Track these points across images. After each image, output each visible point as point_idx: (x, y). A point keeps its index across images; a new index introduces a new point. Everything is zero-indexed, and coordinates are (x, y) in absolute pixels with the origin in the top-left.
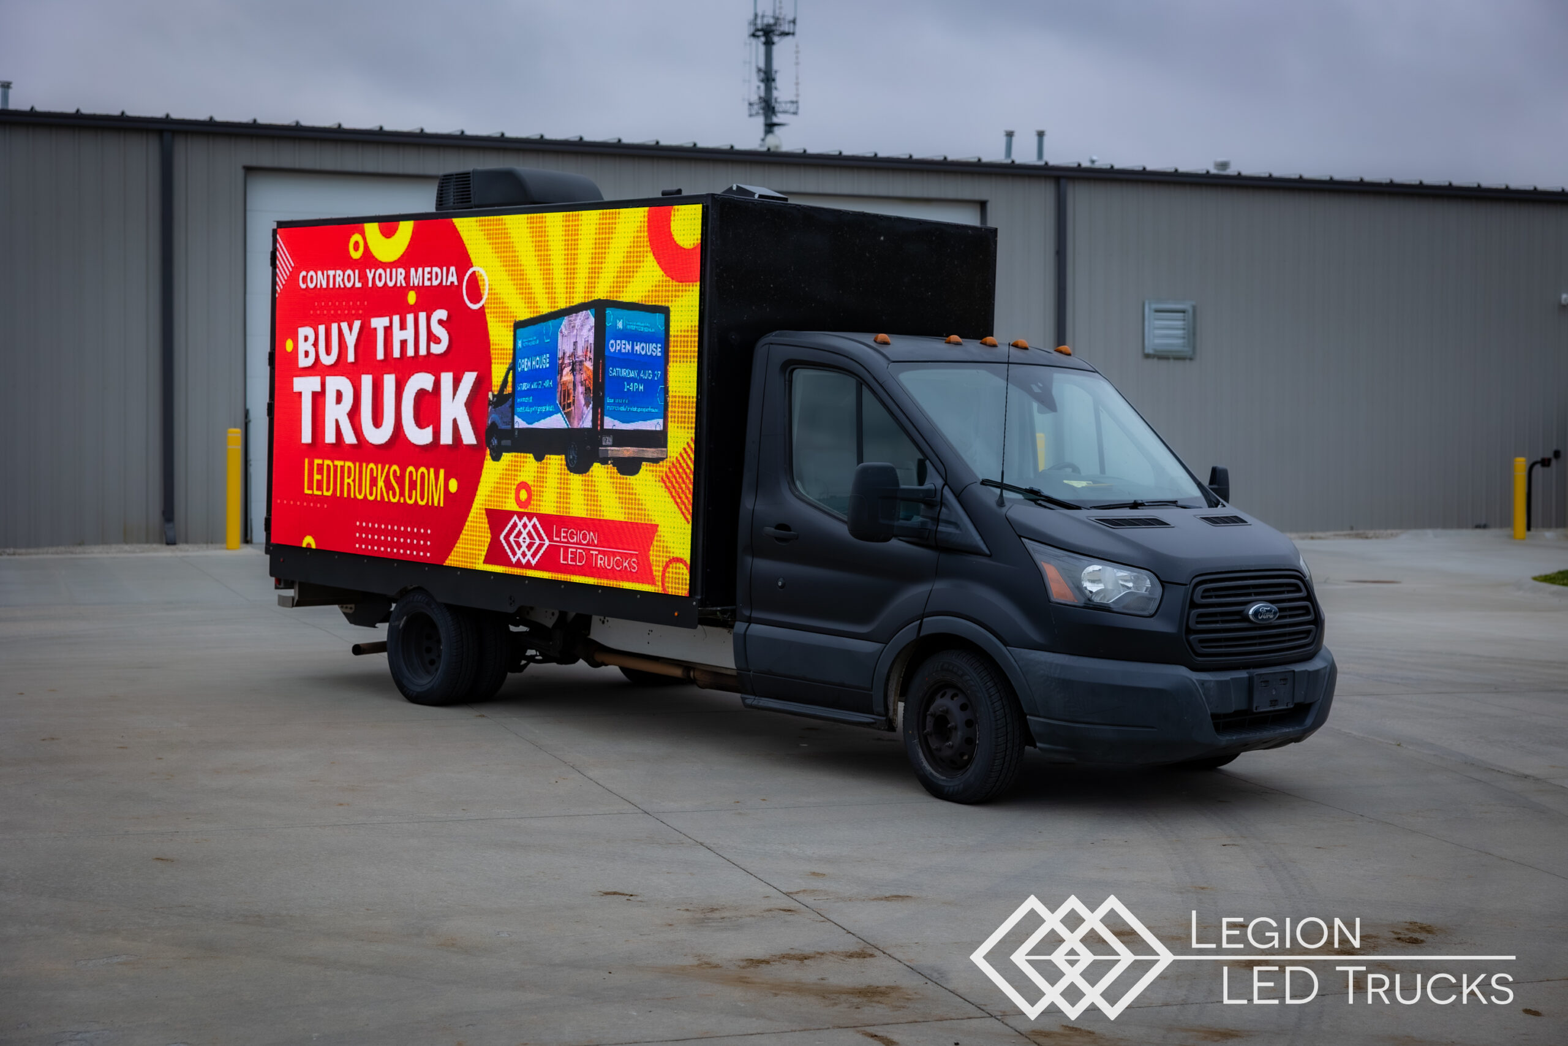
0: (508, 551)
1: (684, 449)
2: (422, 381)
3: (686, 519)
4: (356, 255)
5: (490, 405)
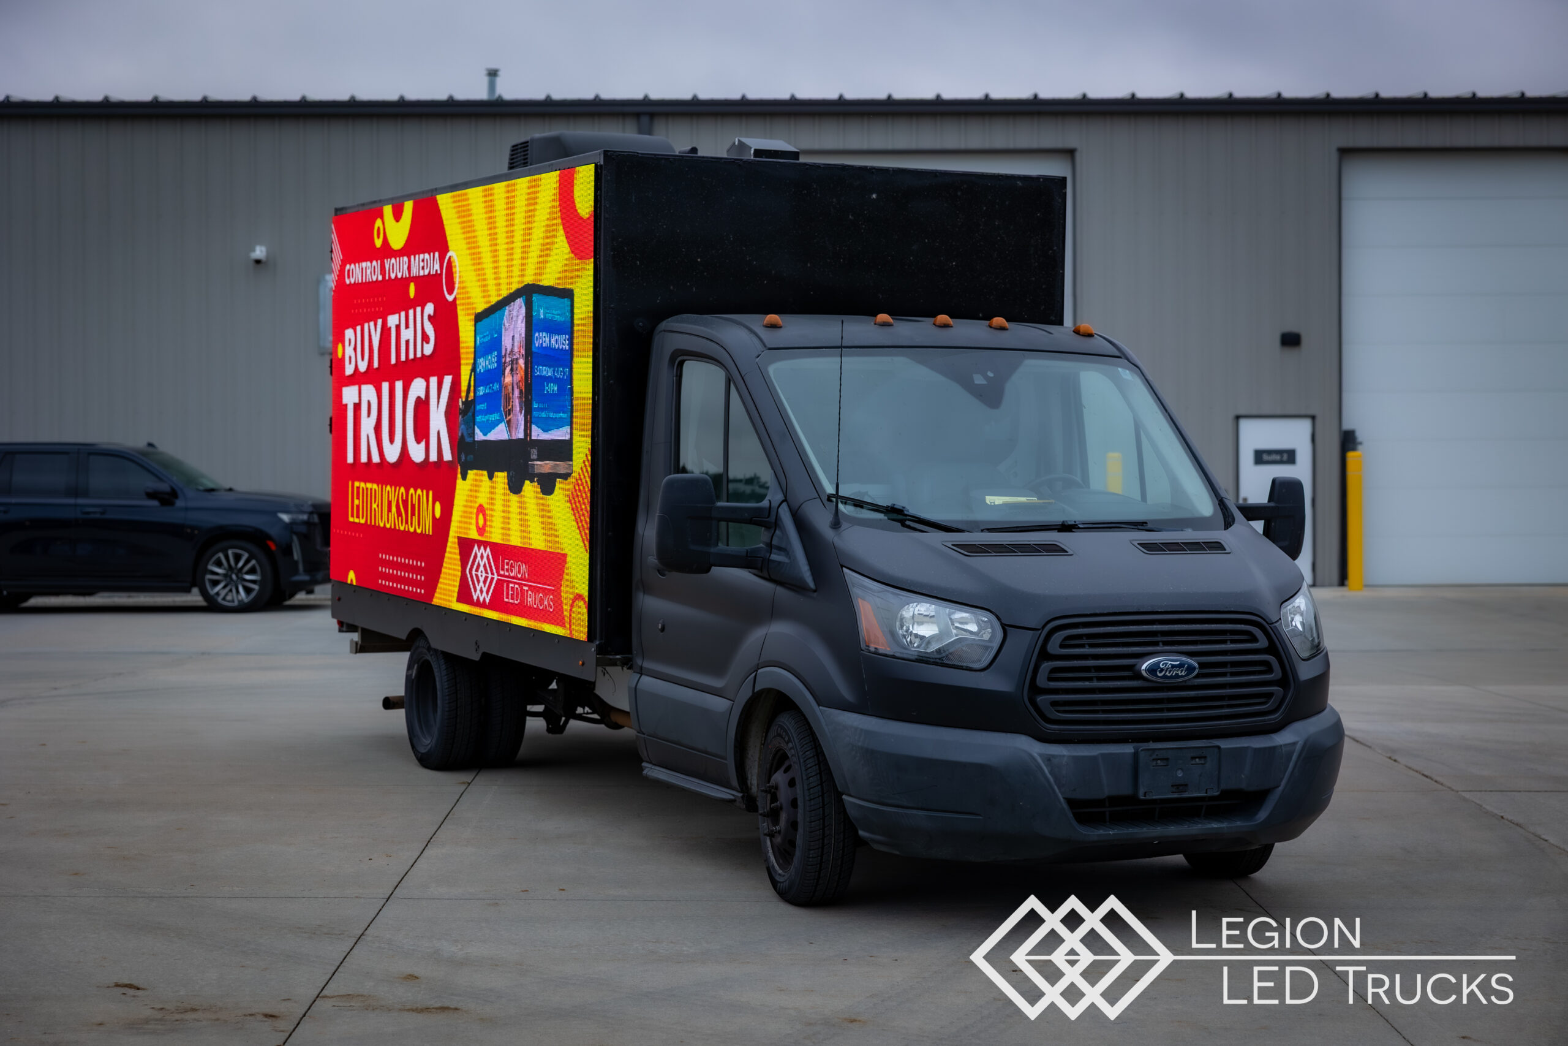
0: (472, 586)
1: (584, 462)
2: (418, 387)
3: (585, 547)
4: (378, 243)
5: (460, 414)
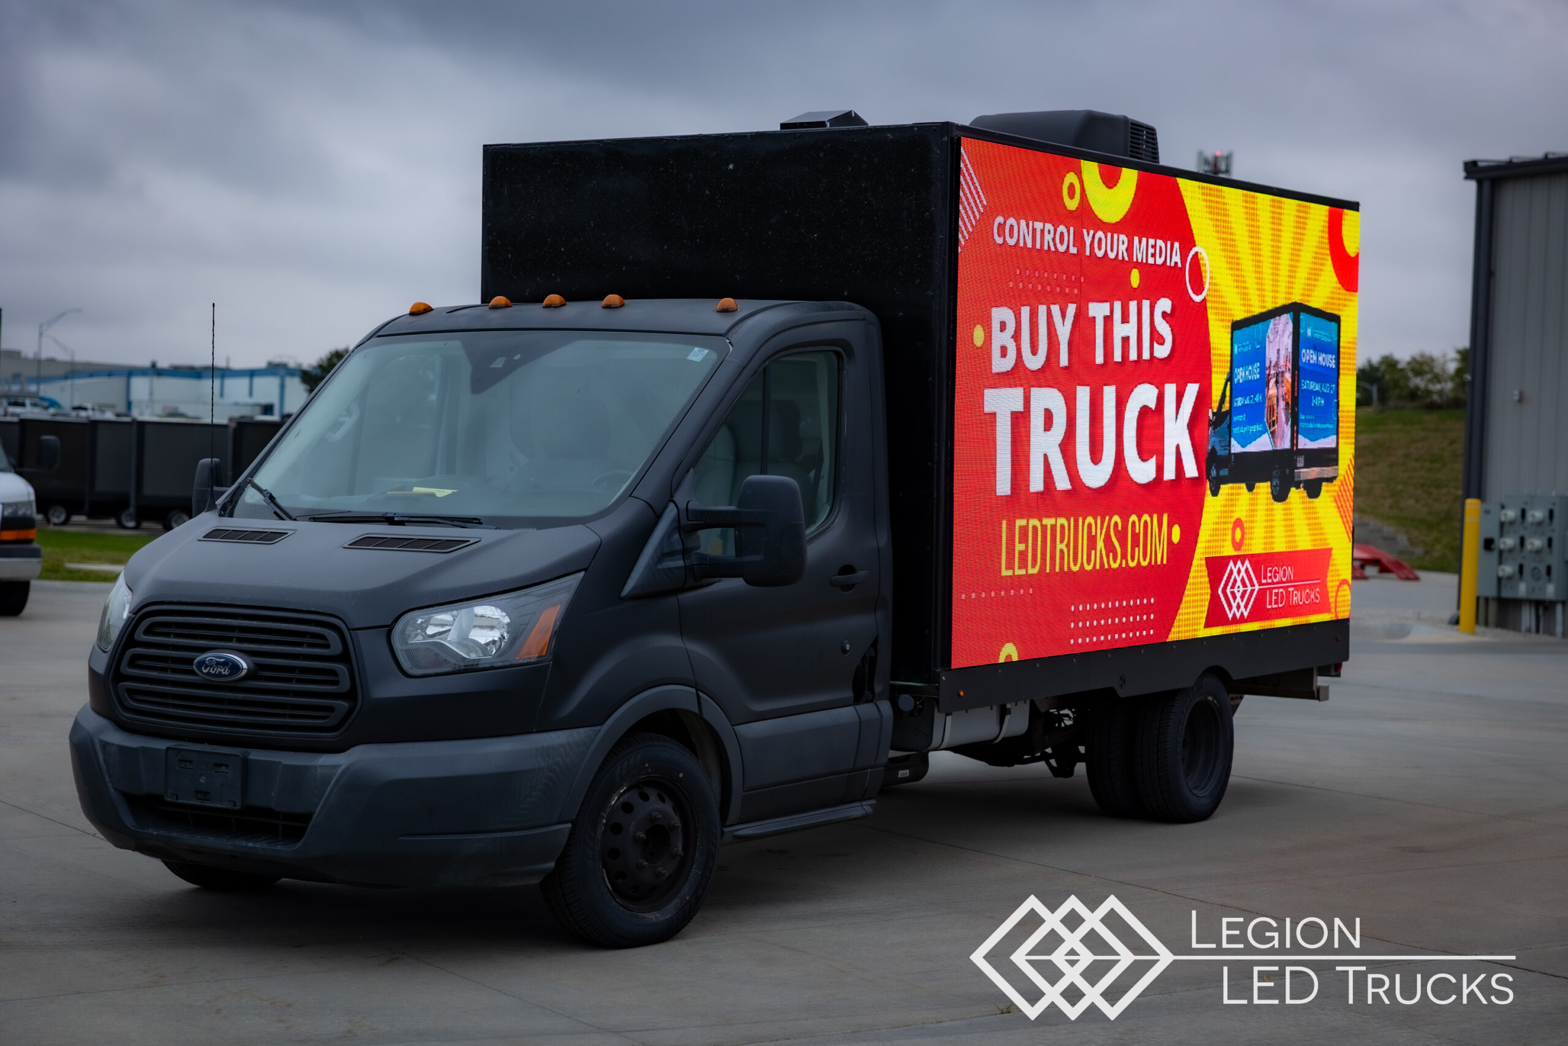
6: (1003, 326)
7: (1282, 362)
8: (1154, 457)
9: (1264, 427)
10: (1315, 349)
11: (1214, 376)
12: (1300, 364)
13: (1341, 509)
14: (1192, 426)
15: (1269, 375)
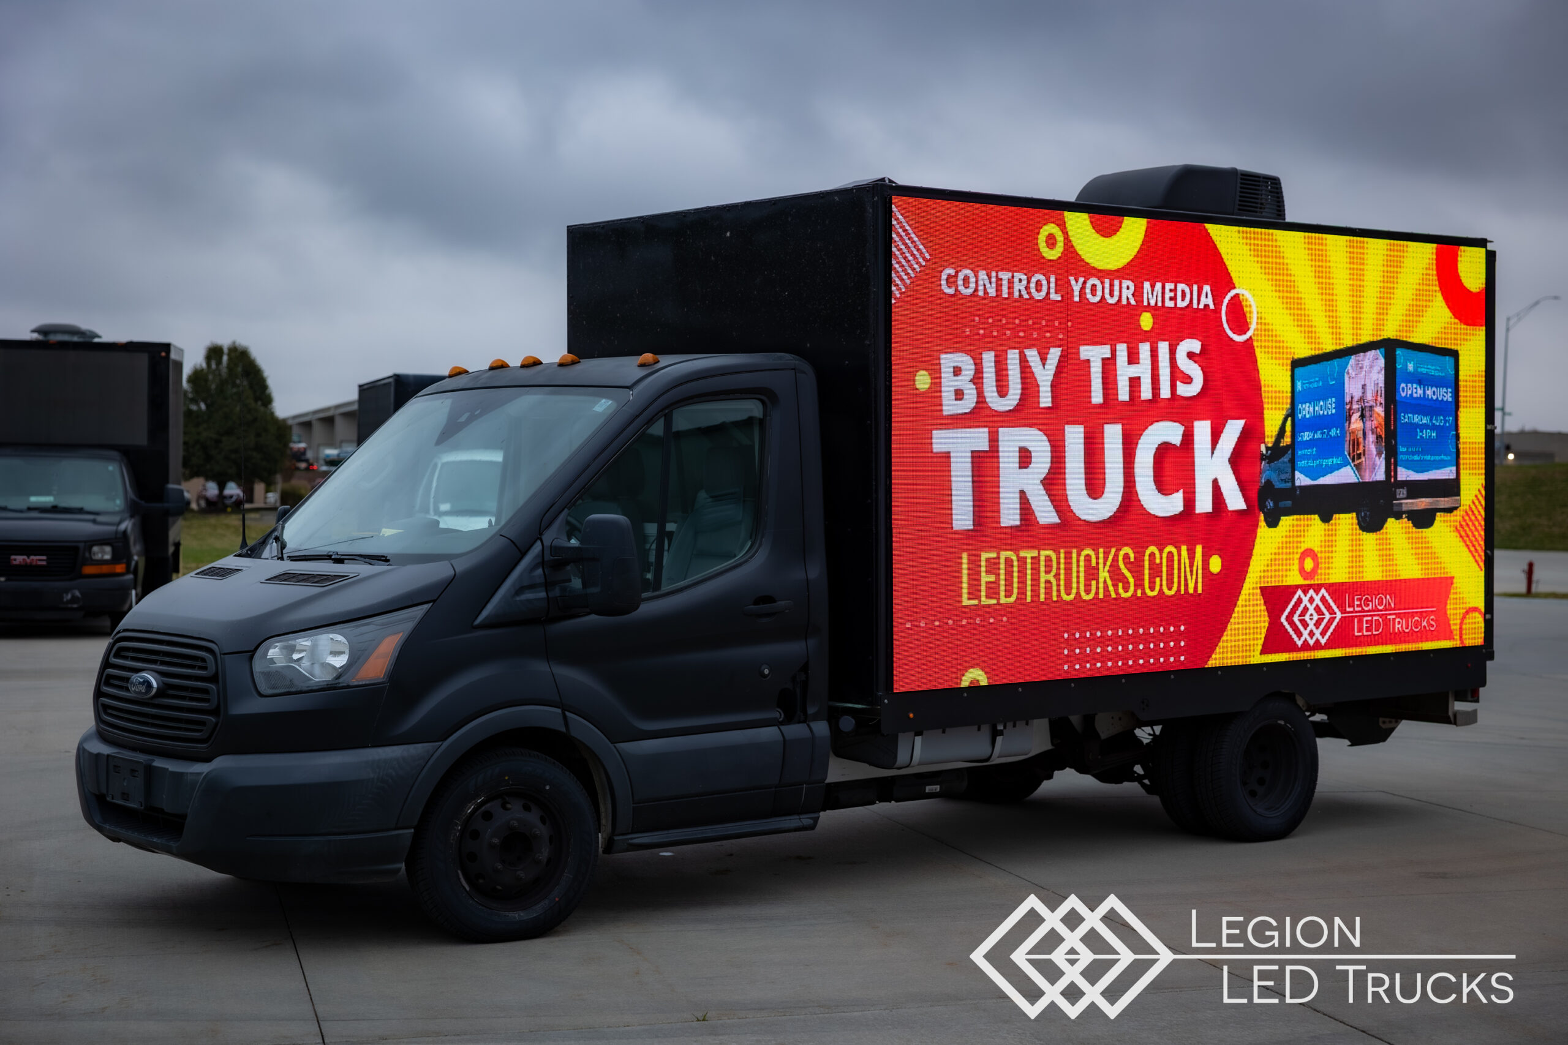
6: (957, 371)
7: (1369, 396)
8: (1181, 492)
9: (1344, 458)
10: (1420, 383)
11: (1266, 412)
12: (1397, 398)
13: (1466, 539)
14: (1236, 460)
15: (1350, 409)
